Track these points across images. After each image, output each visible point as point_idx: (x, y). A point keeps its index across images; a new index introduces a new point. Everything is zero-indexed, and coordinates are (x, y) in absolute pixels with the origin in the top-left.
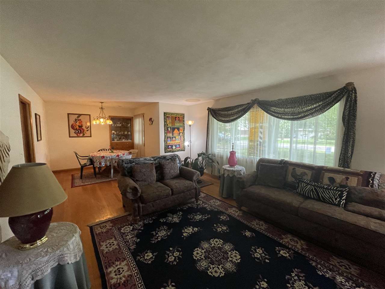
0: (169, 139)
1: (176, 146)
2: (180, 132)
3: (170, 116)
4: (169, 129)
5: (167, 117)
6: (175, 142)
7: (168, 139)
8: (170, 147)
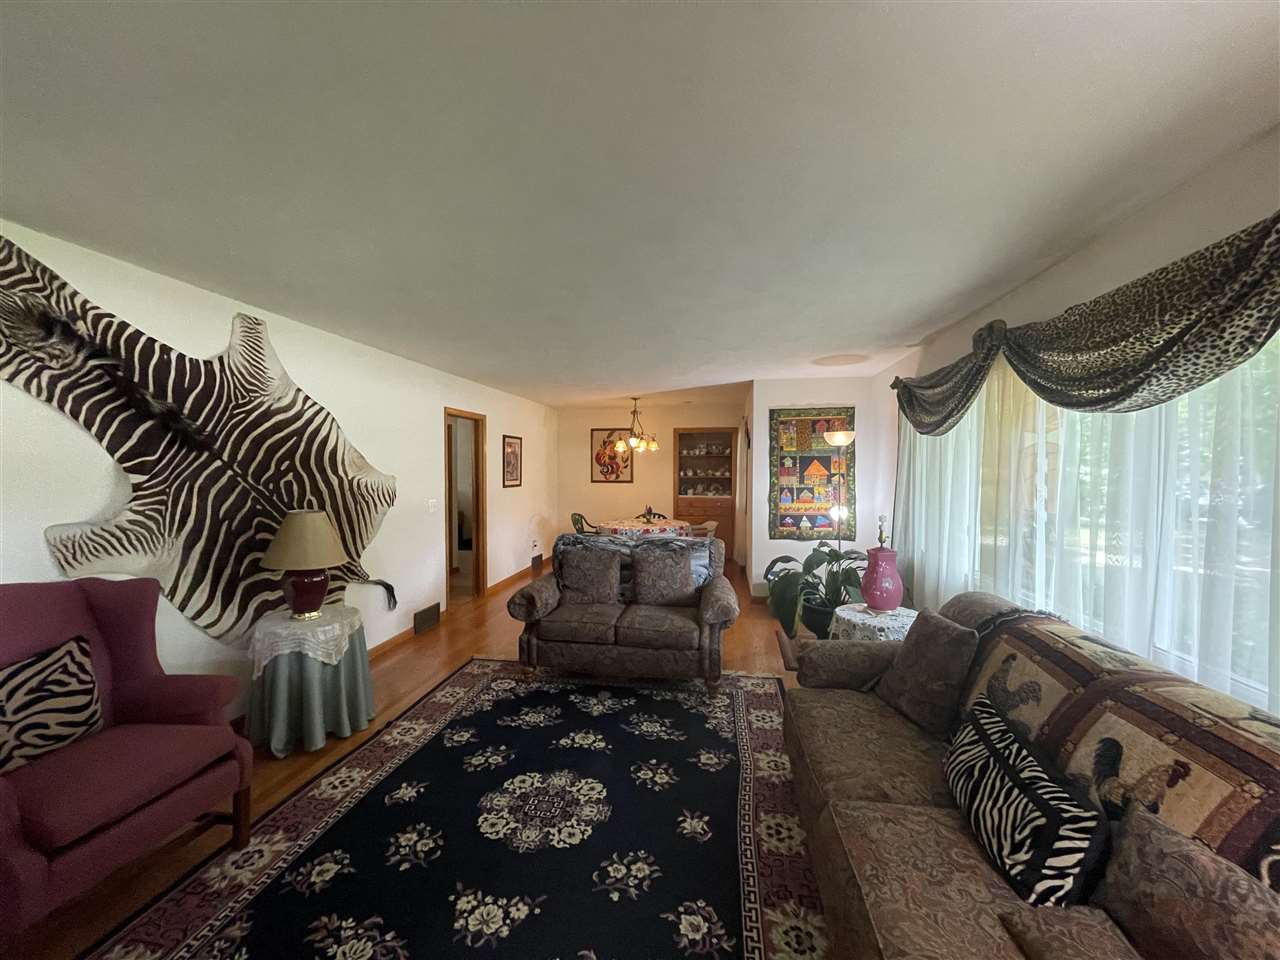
0: (786, 495)
1: (812, 519)
2: (833, 471)
3: (794, 419)
4: (788, 463)
5: (782, 423)
6: (808, 506)
7: (781, 493)
8: (789, 520)
